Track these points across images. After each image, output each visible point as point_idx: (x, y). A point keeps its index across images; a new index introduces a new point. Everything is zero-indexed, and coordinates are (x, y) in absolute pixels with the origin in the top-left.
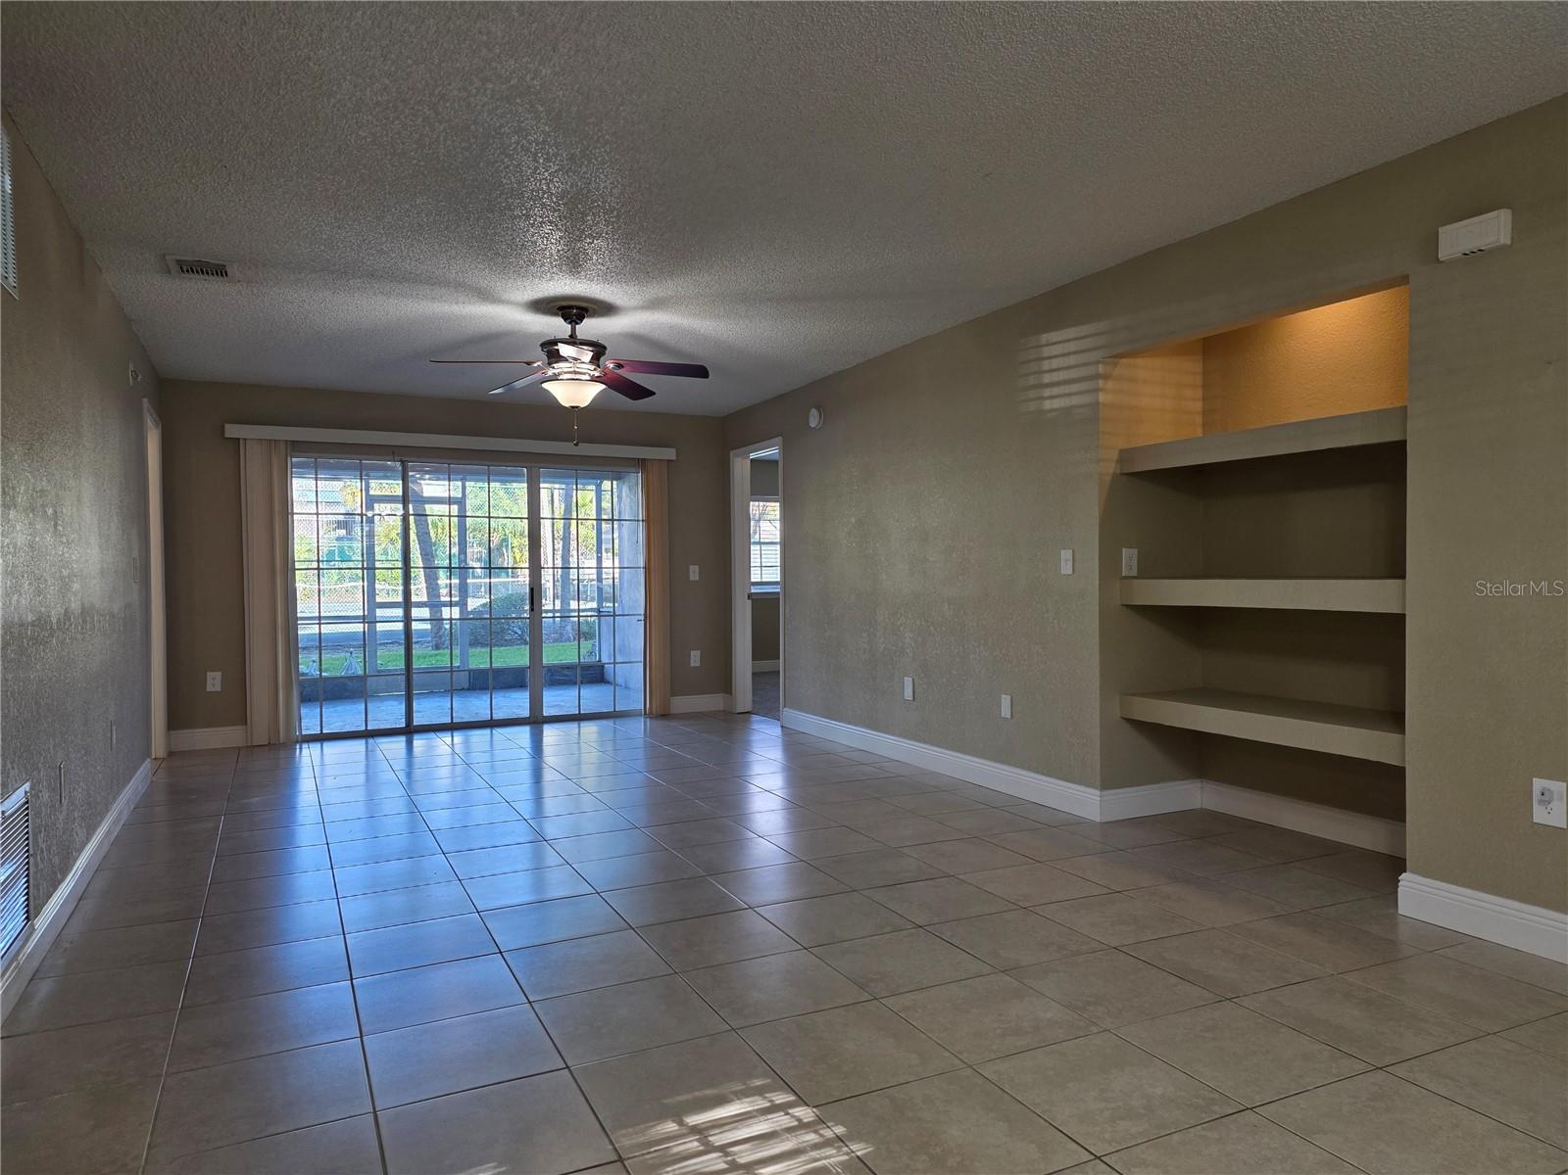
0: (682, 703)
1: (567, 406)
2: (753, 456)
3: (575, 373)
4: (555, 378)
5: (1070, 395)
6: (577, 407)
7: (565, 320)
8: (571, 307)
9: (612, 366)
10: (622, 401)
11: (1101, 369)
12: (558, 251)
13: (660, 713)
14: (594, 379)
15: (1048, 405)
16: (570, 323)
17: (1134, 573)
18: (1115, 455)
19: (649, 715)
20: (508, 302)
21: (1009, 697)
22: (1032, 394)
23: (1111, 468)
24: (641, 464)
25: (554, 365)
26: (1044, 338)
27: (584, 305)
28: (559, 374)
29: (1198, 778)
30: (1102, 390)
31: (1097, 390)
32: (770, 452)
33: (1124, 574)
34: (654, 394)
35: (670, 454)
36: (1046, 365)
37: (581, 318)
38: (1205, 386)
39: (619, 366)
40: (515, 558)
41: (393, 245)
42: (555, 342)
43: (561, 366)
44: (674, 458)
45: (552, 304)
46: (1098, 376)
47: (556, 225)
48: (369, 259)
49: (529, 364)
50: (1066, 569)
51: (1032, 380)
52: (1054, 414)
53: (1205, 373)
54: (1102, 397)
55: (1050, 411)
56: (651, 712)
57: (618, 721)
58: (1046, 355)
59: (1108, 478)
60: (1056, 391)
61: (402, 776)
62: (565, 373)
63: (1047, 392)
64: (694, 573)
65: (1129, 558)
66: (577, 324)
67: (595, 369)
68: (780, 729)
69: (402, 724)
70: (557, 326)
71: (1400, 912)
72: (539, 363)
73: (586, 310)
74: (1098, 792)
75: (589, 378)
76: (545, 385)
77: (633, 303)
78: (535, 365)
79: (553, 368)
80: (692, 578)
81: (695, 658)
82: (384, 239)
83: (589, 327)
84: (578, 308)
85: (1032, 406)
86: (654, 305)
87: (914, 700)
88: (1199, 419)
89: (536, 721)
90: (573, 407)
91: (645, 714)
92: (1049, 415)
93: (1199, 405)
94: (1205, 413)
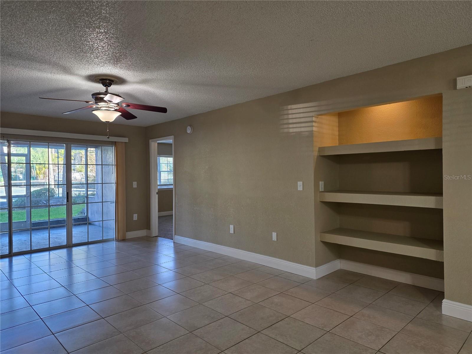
0: (131, 235)
1: (104, 121)
2: (158, 142)
3: (108, 107)
4: (98, 109)
5: (300, 127)
6: (109, 122)
7: (103, 85)
8: (106, 80)
9: (125, 105)
10: (124, 120)
11: (314, 119)
12: (113, 53)
13: (121, 239)
14: (116, 110)
15: (291, 130)
16: (105, 86)
17: (323, 190)
18: (317, 149)
19: (118, 240)
20: (77, 75)
21: (276, 233)
22: (286, 126)
23: (316, 154)
24: (114, 144)
25: (98, 103)
26: (289, 107)
27: (113, 79)
28: (100, 108)
29: (339, 259)
30: (314, 126)
31: (313, 126)
32: (170, 140)
33: (320, 191)
34: (136, 117)
35: (126, 140)
36: (290, 116)
37: (110, 85)
38: (339, 126)
39: (128, 106)
40: (37, 173)
41: (27, 40)
42: (100, 94)
43: (101, 104)
44: (128, 142)
45: (99, 78)
46: (312, 122)
47: (118, 40)
48: (11, 46)
49: (87, 102)
50: (300, 188)
51: (285, 121)
52: (294, 133)
53: (339, 122)
54: (314, 129)
55: (293, 132)
56: (118, 239)
57: (104, 244)
58: (290, 113)
59: (316, 157)
60: (295, 126)
61: (7, 275)
62: (104, 107)
63: (291, 126)
64: (135, 184)
65: (321, 184)
66: (108, 87)
67: (117, 106)
68: (173, 243)
69: (7, 252)
70: (99, 87)
71: (443, 313)
72: (92, 102)
73: (113, 81)
74: (315, 269)
75: (114, 110)
76: (94, 112)
77: (135, 80)
78: (90, 103)
79: (98, 104)
80: (134, 187)
81: (135, 217)
82: (23, 36)
83: (113, 88)
84: (109, 80)
85: (286, 130)
86: (144, 82)
87: (234, 233)
88: (337, 137)
89: (69, 246)
90: (106, 122)
91: (116, 240)
92: (292, 134)
93: (337, 133)
94: (339, 135)
